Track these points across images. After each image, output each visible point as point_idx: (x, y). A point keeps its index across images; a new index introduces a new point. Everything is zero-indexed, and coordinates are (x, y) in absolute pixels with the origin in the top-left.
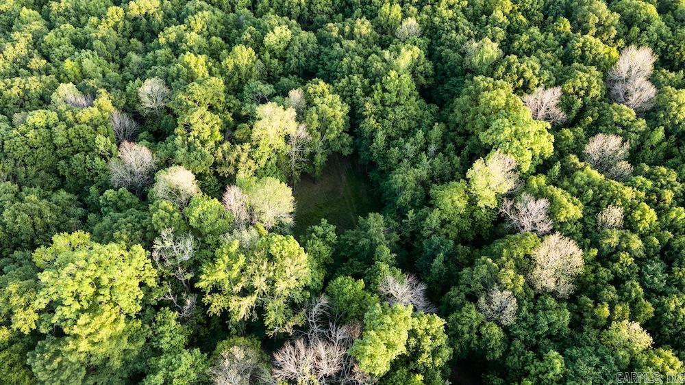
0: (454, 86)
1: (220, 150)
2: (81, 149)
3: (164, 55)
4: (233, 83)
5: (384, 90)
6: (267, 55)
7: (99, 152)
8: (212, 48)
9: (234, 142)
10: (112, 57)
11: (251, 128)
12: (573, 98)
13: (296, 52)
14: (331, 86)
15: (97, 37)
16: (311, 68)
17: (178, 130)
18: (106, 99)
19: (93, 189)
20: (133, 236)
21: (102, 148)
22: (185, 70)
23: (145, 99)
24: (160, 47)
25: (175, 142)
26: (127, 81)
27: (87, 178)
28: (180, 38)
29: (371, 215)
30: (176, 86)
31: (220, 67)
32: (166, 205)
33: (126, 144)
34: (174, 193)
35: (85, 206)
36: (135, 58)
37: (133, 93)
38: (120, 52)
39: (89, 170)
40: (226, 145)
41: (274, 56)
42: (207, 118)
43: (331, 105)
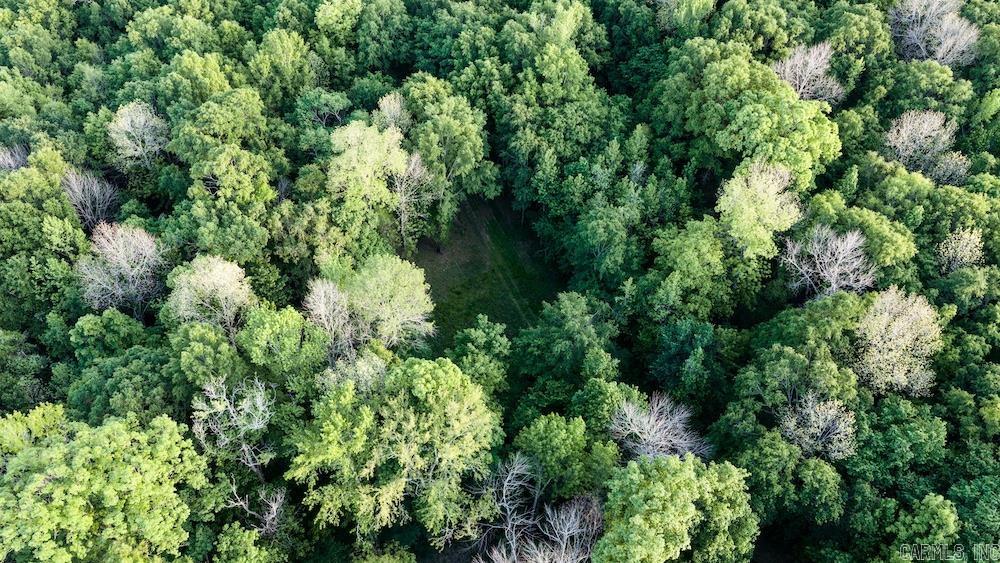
0: (646, 61)
1: (276, 216)
2: (17, 247)
3: (141, 62)
4: (274, 97)
5: (541, 79)
6: (325, 42)
7: (54, 248)
8: (224, 40)
9: (300, 199)
10: (48, 76)
11: (324, 170)
12: (848, 58)
13: (374, 32)
14: (448, 83)
15: (14, 42)
16: (403, 56)
17: (195, 190)
18: (49, 149)
19: (52, 318)
20: (148, 398)
21: (56, 240)
22: (186, 82)
23: (121, 141)
24: (131, 49)
25: (194, 213)
26: (84, 114)
27: (38, 297)
28: (167, 30)
29: (562, 296)
30: (176, 113)
31: (247, 72)
32: (203, 331)
33: (104, 227)
34: (209, 306)
35: (42, 350)
36: (90, 72)
37: (98, 134)
38: (61, 65)
39: (40, 282)
40: (286, 206)
41: (336, 43)
42: (244, 163)
43: (455, 115)
